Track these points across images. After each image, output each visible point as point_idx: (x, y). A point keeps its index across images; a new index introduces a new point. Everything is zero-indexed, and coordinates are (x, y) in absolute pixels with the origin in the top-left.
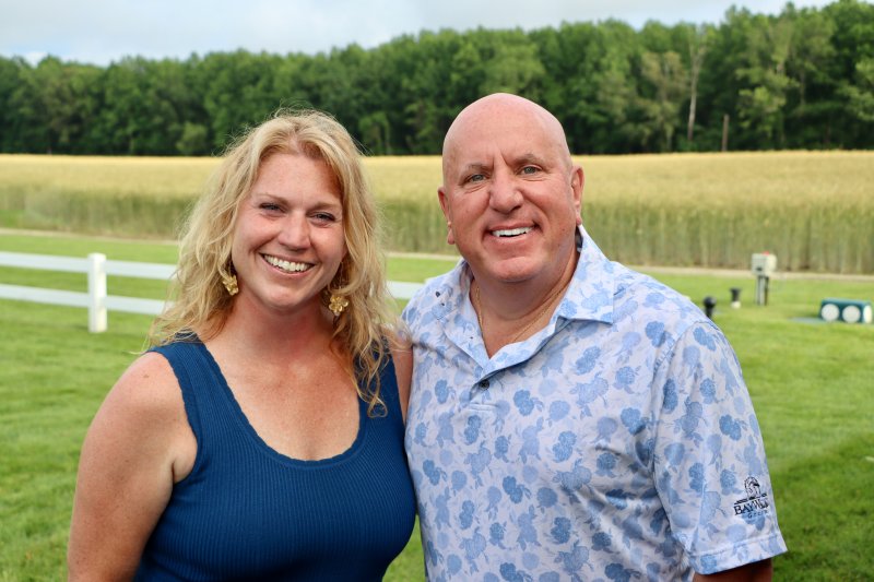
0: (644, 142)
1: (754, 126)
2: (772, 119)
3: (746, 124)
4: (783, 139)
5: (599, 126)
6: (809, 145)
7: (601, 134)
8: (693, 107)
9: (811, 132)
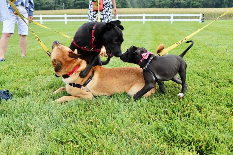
0: (49, 8)
1: (69, 5)
2: (72, 4)
3: (68, 5)
4: (74, 7)
5: (39, 5)
6: (79, 8)
7: (39, 7)
8: (57, 2)
9: (79, 6)
